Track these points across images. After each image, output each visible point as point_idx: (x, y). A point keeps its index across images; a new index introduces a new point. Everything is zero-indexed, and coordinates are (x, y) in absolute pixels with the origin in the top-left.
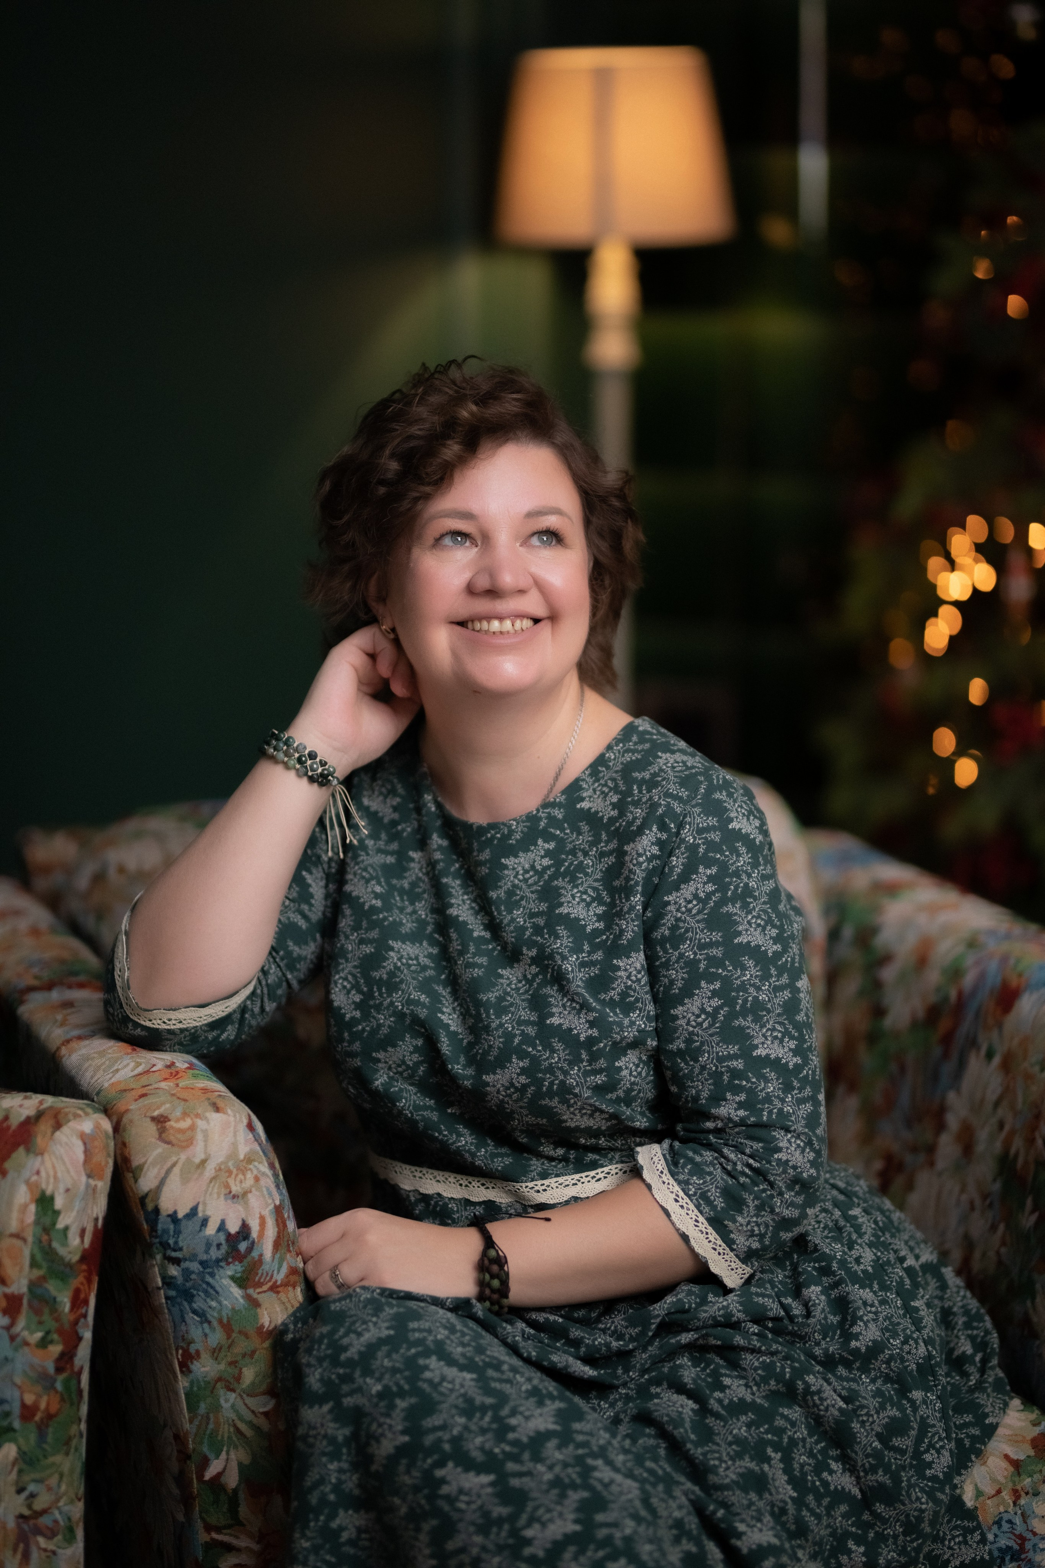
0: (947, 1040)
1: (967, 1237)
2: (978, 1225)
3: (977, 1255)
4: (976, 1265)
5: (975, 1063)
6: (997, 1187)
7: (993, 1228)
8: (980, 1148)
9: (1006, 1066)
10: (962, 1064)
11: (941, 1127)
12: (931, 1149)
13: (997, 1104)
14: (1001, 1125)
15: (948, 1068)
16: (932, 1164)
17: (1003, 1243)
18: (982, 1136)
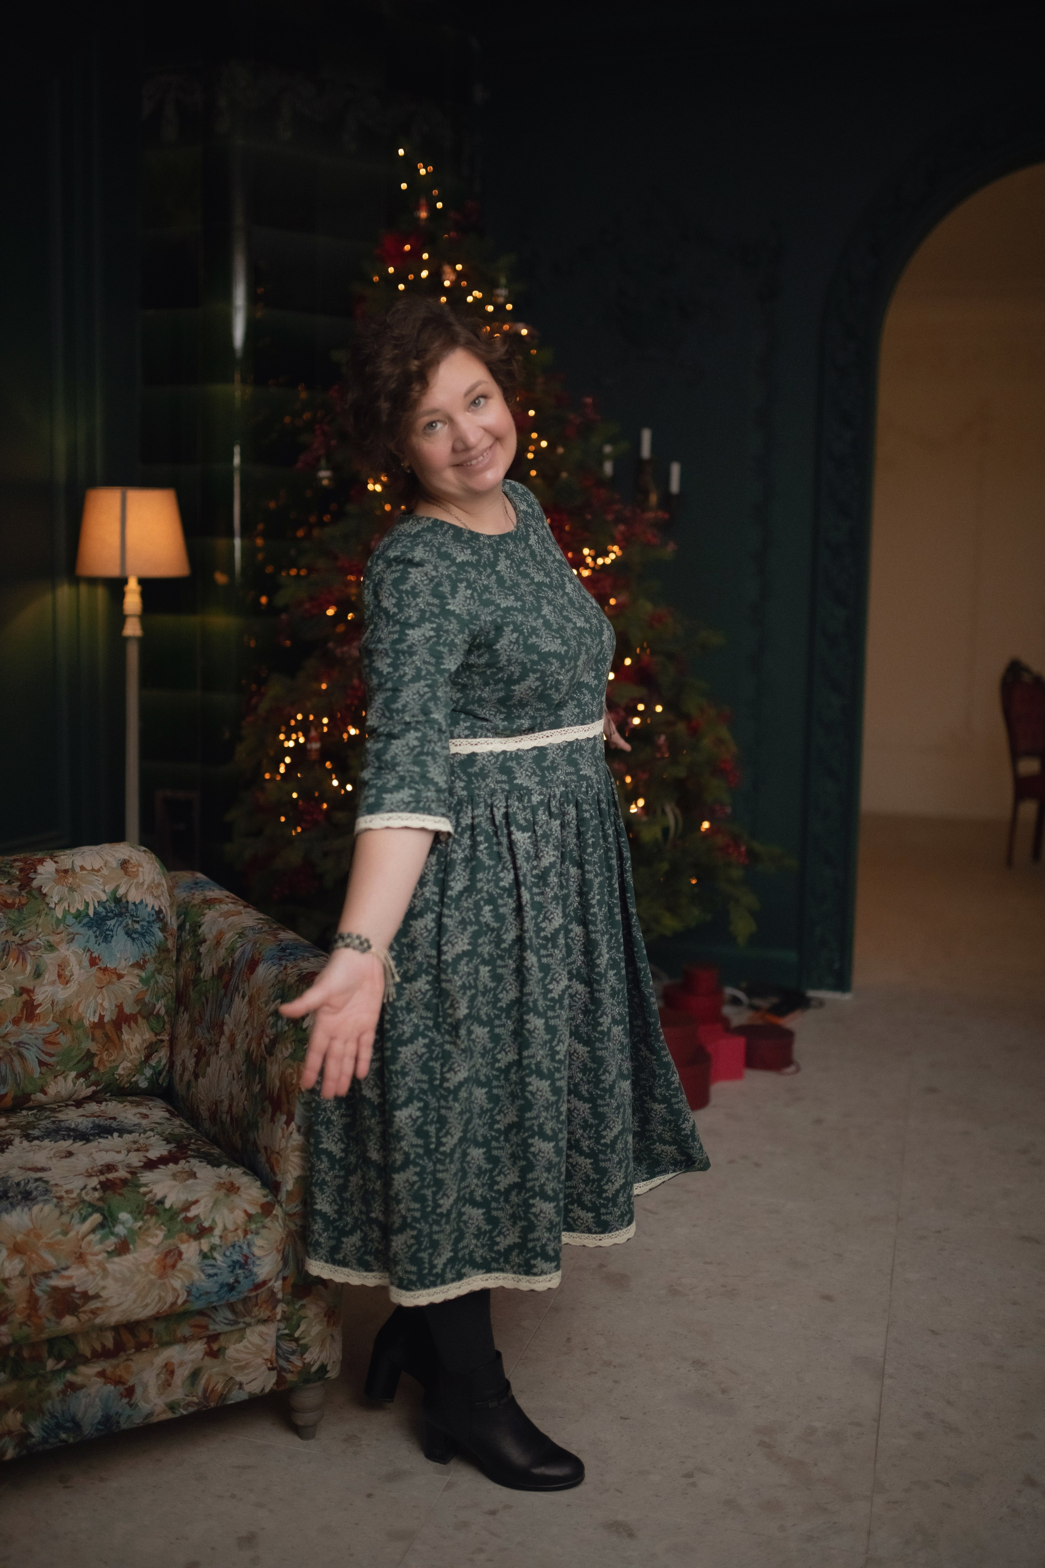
0: (226, 987)
1: (231, 1093)
2: (236, 1089)
3: (235, 1104)
4: (234, 1110)
5: (237, 999)
6: (244, 1068)
7: (242, 1090)
8: (238, 1046)
9: (250, 1002)
10: (232, 1000)
11: (222, 1033)
12: (217, 1045)
13: (246, 1023)
14: (247, 1035)
15: (226, 1001)
16: (218, 1053)
17: (246, 1099)
18: (239, 1039)
